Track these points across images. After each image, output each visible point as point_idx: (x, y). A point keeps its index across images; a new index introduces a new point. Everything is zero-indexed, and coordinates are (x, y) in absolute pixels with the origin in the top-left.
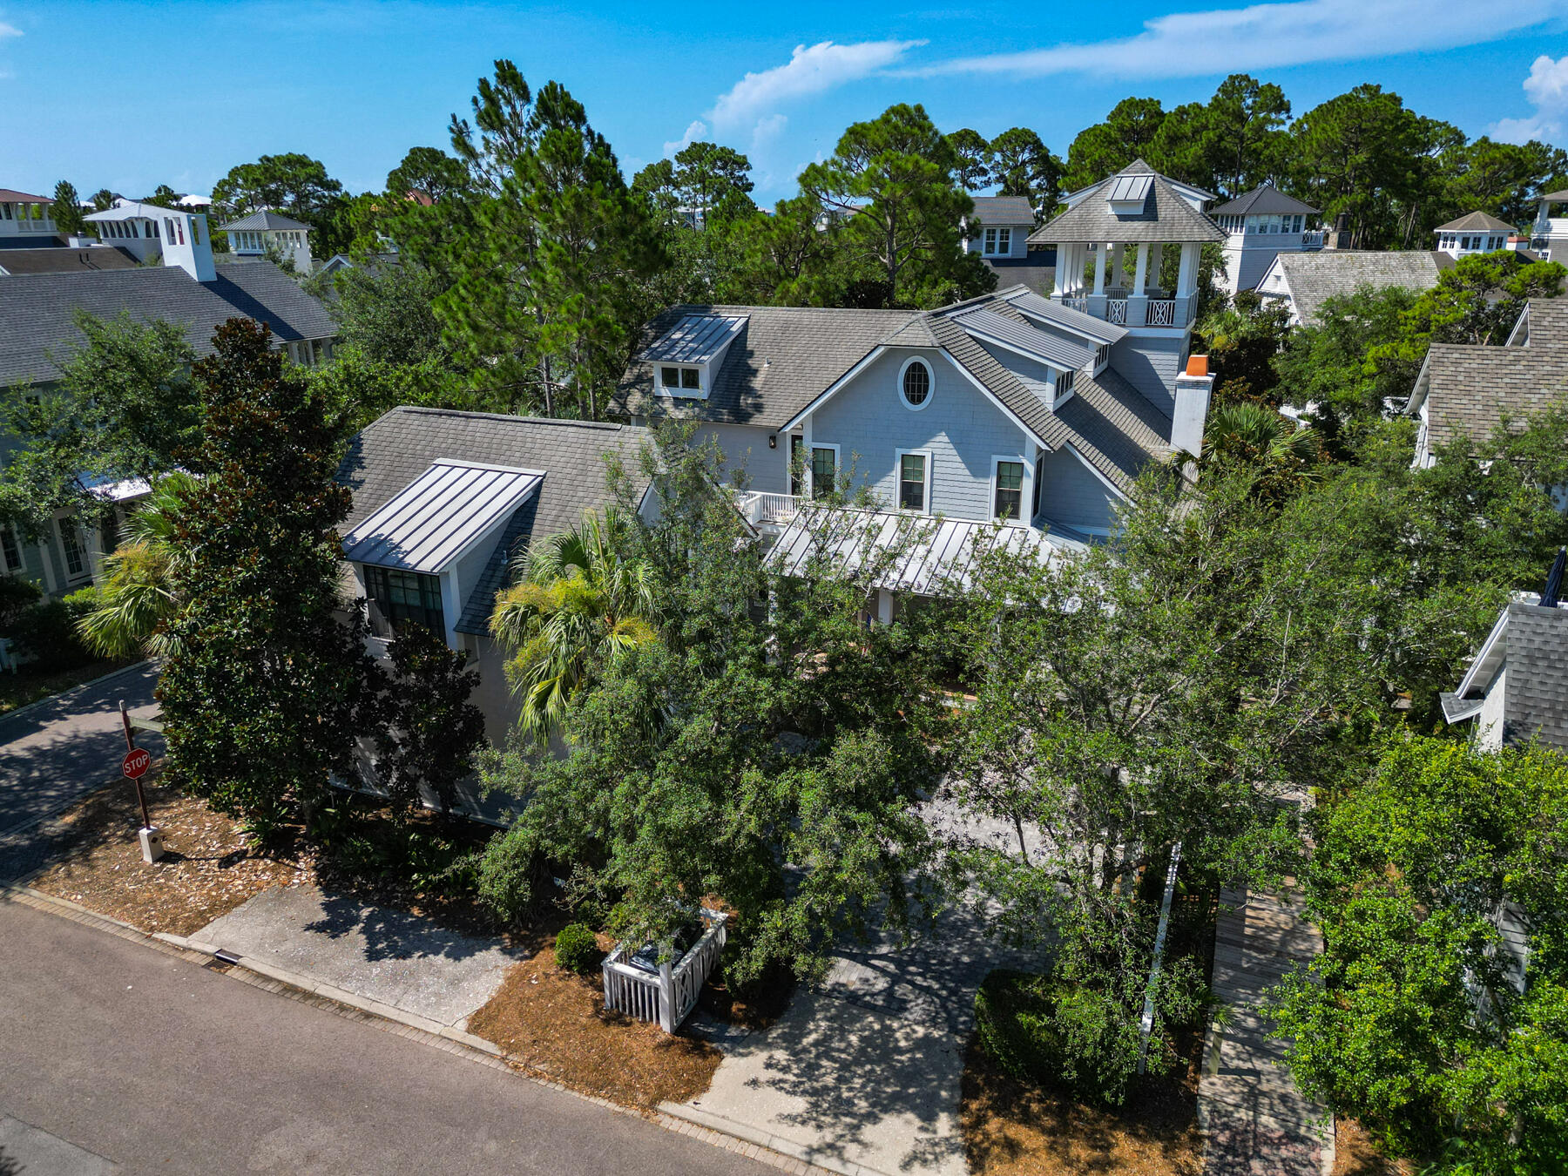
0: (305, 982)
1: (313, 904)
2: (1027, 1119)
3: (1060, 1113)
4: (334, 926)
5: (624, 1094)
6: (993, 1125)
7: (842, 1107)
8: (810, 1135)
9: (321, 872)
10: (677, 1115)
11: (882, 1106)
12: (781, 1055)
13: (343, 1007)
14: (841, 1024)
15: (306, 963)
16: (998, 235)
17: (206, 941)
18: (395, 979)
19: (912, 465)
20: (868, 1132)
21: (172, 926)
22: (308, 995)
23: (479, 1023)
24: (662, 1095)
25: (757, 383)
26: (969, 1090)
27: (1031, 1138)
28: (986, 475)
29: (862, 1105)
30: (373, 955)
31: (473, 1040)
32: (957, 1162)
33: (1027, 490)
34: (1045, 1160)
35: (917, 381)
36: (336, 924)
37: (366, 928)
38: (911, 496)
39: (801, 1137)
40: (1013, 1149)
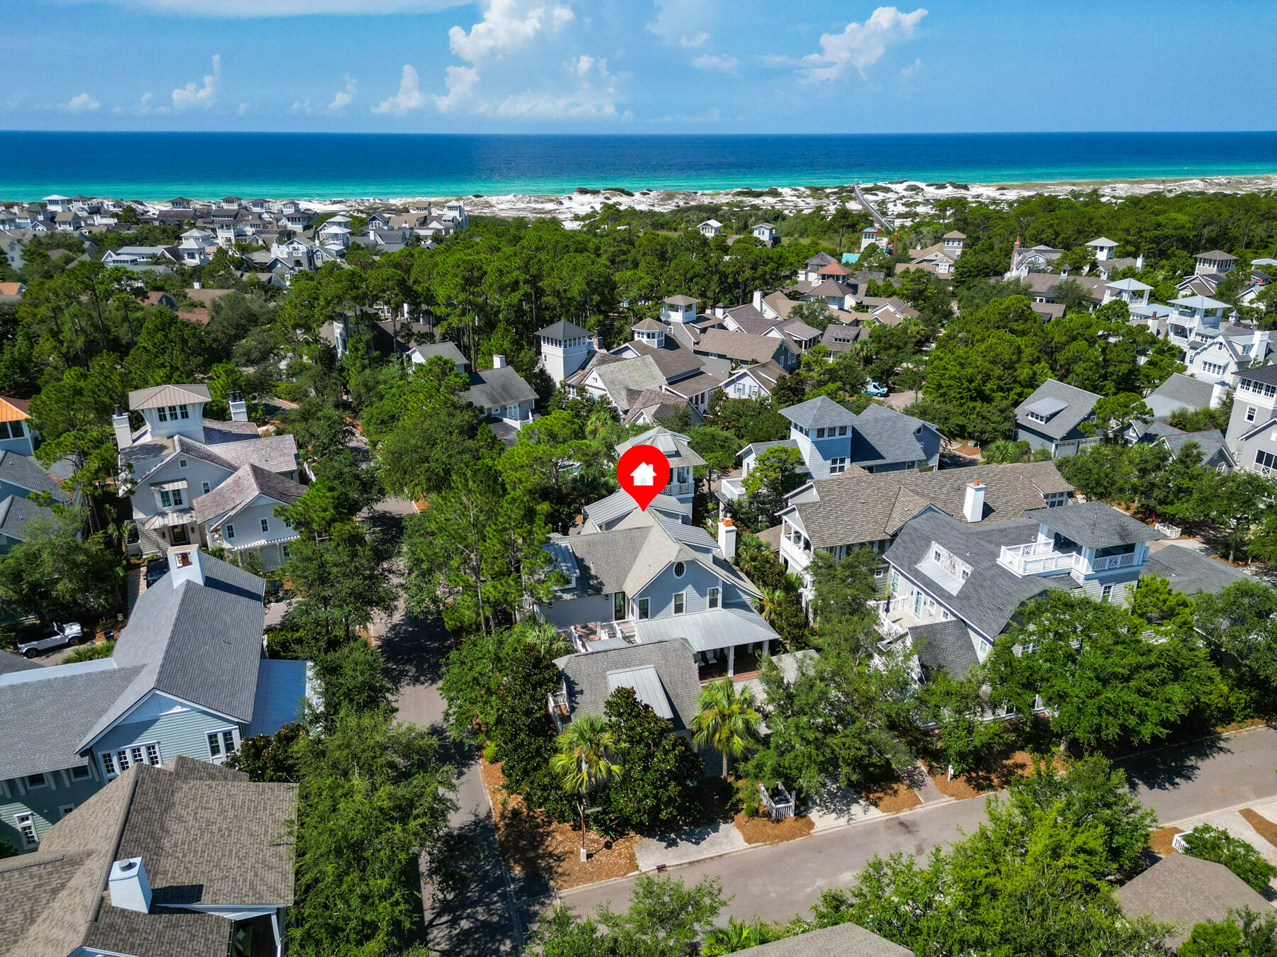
0: (692, 859)
2: (876, 792)
3: (880, 786)
5: (801, 834)
6: (871, 796)
7: (841, 810)
8: (844, 819)
10: (816, 832)
11: (848, 805)
12: (818, 808)
13: (711, 858)
14: (819, 794)
17: (646, 867)
18: (710, 845)
19: (679, 597)
20: (851, 812)
21: (629, 870)
22: (698, 861)
23: (747, 841)
24: (808, 830)
25: (593, 572)
26: (859, 793)
27: (881, 795)
28: (706, 595)
29: (845, 808)
30: (695, 844)
31: (753, 845)
32: (872, 808)
33: (720, 597)
34: (887, 797)
35: (679, 568)
36: (672, 843)
37: (682, 840)
38: (679, 609)
39: (843, 821)
40: (880, 798)
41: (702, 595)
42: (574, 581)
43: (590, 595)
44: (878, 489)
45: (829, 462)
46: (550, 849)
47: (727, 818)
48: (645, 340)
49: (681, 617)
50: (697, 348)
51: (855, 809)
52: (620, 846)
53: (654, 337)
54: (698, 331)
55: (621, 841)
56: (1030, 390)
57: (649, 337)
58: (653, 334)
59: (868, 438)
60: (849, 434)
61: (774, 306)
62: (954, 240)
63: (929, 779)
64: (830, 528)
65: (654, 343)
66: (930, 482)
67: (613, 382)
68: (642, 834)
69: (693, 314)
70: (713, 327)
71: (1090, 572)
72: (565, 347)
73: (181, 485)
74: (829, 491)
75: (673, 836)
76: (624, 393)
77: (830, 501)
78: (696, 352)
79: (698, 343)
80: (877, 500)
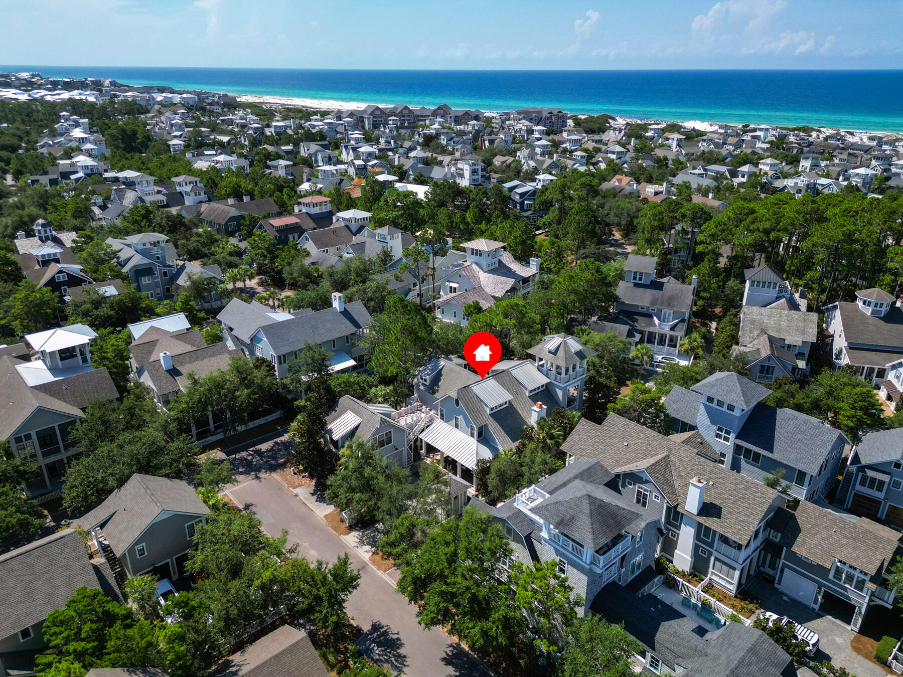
0: (306, 502)
1: (312, 490)
2: (383, 552)
3: (387, 553)
4: (313, 494)
5: (337, 532)
6: (379, 551)
7: (363, 543)
8: (356, 545)
9: (316, 483)
10: (343, 537)
11: (368, 544)
12: (361, 534)
13: (309, 508)
14: (372, 532)
15: (307, 499)
16: (638, 274)
17: (295, 491)
18: (318, 506)
19: (457, 419)
20: (363, 546)
21: (292, 487)
22: (306, 505)
23: (326, 516)
24: (342, 533)
25: (440, 384)
26: (380, 546)
27: (381, 554)
28: (469, 427)
29: (365, 543)
30: (317, 501)
31: (323, 518)
32: (371, 553)
33: (475, 433)
34: (380, 557)
35: (458, 402)
37: (317, 496)
38: (456, 426)
40: (378, 554)
41: (467, 426)
42: (428, 381)
43: (430, 392)
45: (715, 428)
47: (337, 506)
48: (860, 304)
49: (456, 430)
51: (366, 548)
52: (305, 480)
53: (869, 305)
55: (309, 479)
57: (864, 303)
58: (870, 303)
60: (737, 413)
65: (868, 311)
67: (753, 321)
71: (547, 536)
73: (456, 285)
75: (318, 493)
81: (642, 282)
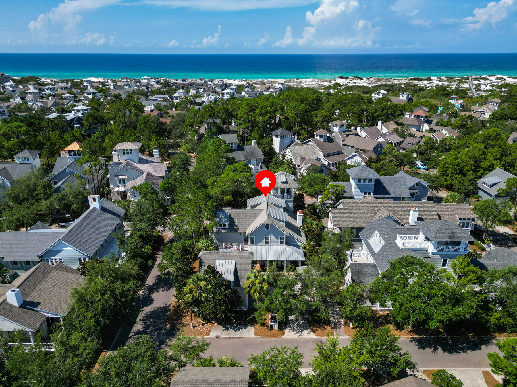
0: (231, 336)
1: (221, 328)
2: (317, 327)
3: (319, 325)
5: (277, 337)
6: (314, 328)
7: (299, 331)
10: (284, 337)
11: (303, 330)
12: (290, 328)
13: (238, 338)
14: (294, 323)
15: (228, 334)
17: (212, 335)
18: (241, 333)
19: (267, 238)
20: (303, 333)
21: (206, 335)
22: (233, 338)
23: (256, 334)
24: (281, 335)
25: (236, 224)
26: (310, 326)
27: (318, 329)
28: (279, 239)
29: (301, 331)
30: (235, 331)
31: (256, 336)
32: (312, 333)
33: (285, 240)
34: (320, 330)
35: (267, 226)
36: (227, 329)
37: (231, 328)
38: (267, 242)
39: (297, 335)
40: (317, 330)
41: (277, 239)
42: (227, 226)
43: (232, 232)
44: (371, 206)
45: (363, 194)
46: (183, 321)
47: (252, 324)
48: (318, 138)
49: (267, 246)
50: (343, 143)
51: (305, 332)
52: (208, 326)
53: (322, 137)
54: (345, 136)
55: (208, 324)
56: (488, 172)
57: (320, 137)
58: (322, 136)
59: (385, 185)
60: (373, 182)
61: (387, 128)
62: (494, 103)
63: (342, 327)
64: (343, 220)
65: (322, 140)
66: (396, 206)
67: (296, 153)
68: (218, 323)
69: (344, 129)
70: (352, 134)
71: (435, 251)
72: (281, 138)
73: (125, 177)
74: (348, 204)
75: (229, 326)
76: (300, 158)
77: (347, 208)
78: (343, 145)
79: (344, 141)
80: (369, 211)
81: (233, 148)
